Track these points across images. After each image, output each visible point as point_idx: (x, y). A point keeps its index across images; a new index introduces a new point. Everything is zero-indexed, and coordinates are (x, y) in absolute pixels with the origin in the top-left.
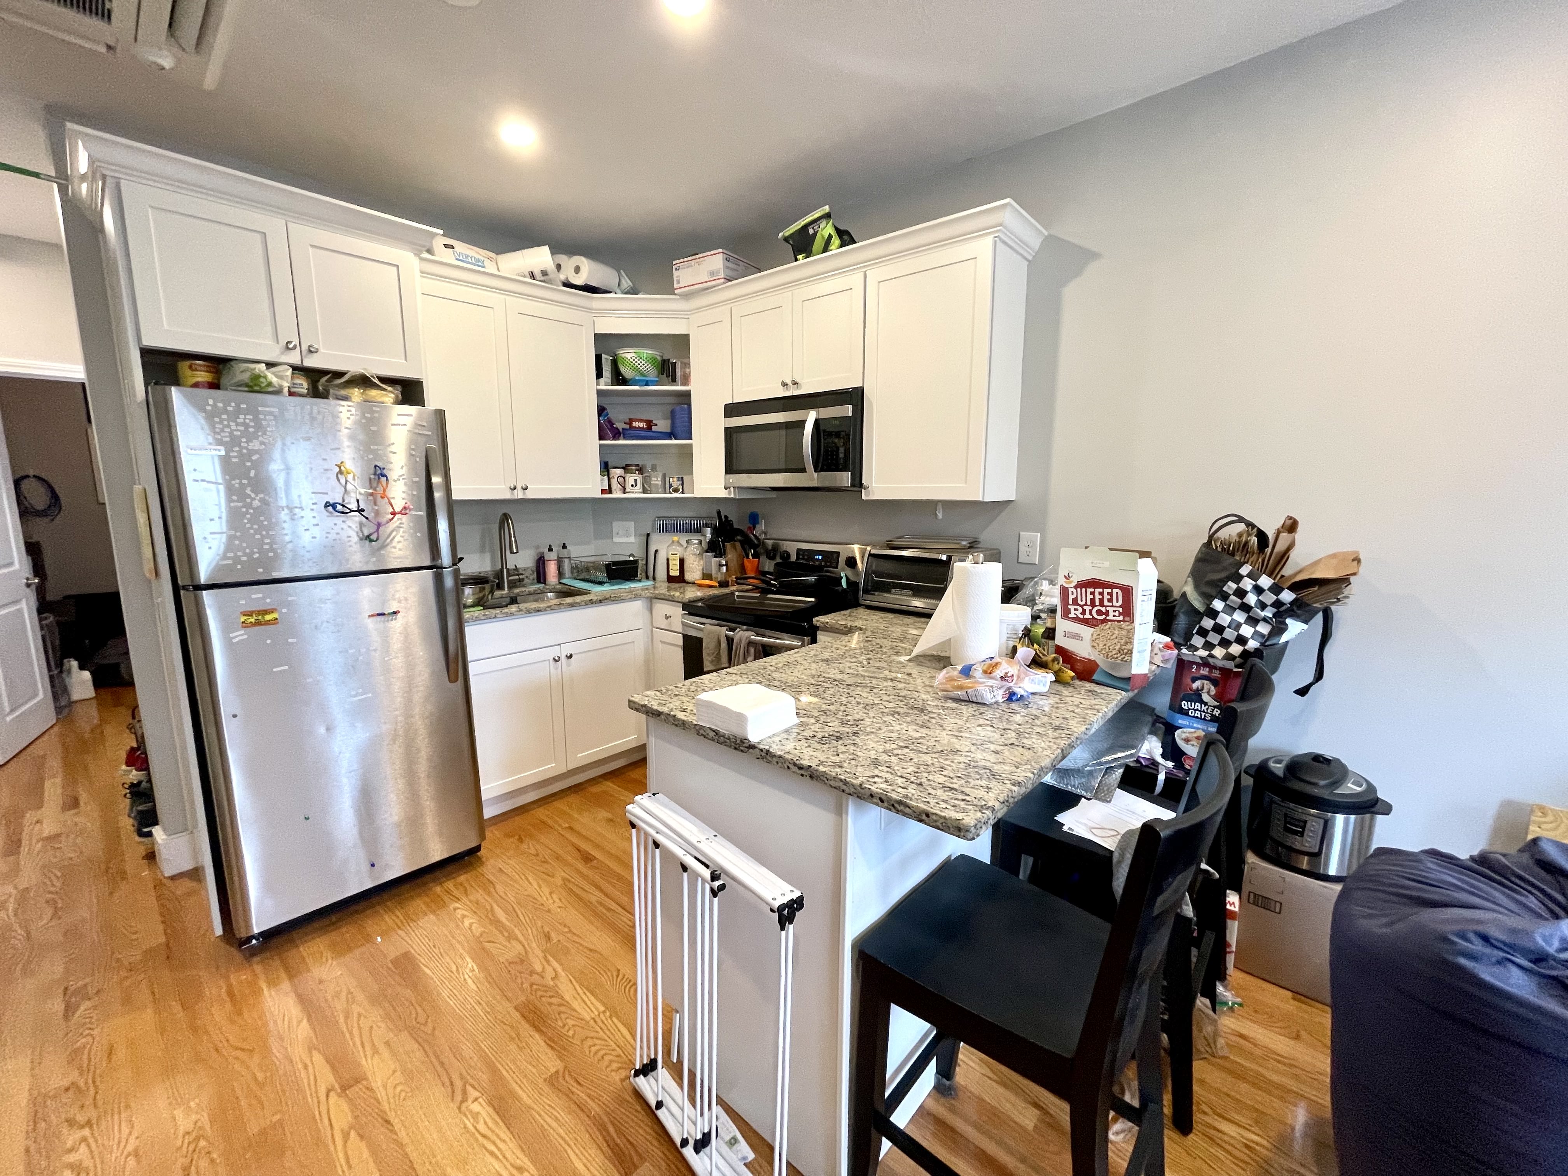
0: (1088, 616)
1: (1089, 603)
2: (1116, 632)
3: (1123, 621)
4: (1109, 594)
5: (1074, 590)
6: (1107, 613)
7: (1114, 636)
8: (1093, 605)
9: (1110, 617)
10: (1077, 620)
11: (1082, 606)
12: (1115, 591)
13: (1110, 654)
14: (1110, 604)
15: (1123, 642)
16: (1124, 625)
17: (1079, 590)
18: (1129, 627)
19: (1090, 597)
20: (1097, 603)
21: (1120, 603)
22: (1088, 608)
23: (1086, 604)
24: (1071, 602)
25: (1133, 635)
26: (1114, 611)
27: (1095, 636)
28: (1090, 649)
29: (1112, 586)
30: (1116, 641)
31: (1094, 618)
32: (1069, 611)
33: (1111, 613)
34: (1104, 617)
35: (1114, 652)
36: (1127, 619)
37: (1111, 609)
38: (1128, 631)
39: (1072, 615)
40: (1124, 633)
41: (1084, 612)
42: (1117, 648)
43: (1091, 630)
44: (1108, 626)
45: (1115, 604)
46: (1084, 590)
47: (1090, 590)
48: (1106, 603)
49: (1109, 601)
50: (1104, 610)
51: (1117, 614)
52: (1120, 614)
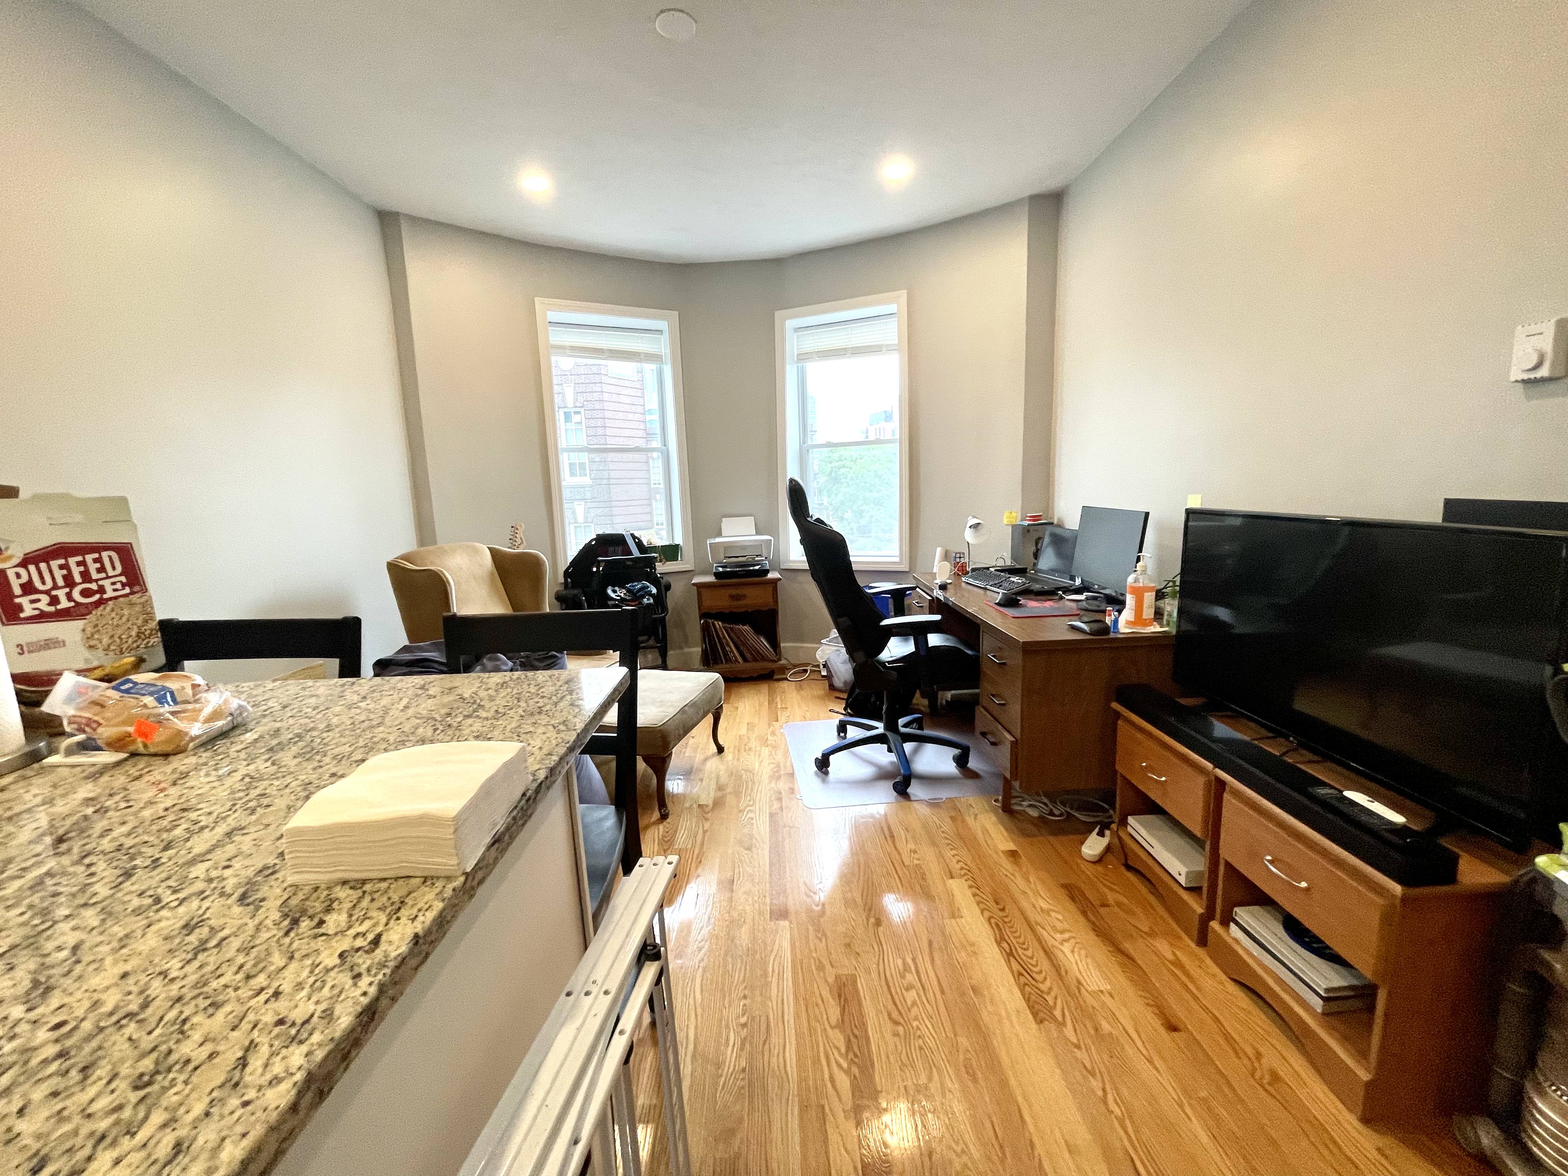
0: (64, 604)
1: (60, 582)
2: (126, 612)
3: (132, 593)
4: (95, 561)
5: (22, 571)
6: (102, 590)
7: (124, 619)
8: (69, 582)
9: (110, 594)
10: (41, 617)
11: (47, 592)
12: (105, 555)
13: (125, 646)
14: (103, 575)
15: (139, 622)
16: (134, 598)
17: (32, 568)
18: (142, 600)
19: (59, 574)
20: (78, 578)
21: (119, 569)
22: (61, 594)
23: (55, 587)
24: (17, 591)
25: (152, 608)
26: (113, 584)
27: (89, 630)
28: (87, 654)
29: (98, 548)
30: (129, 624)
31: (78, 604)
32: (20, 608)
33: (109, 588)
34: (97, 597)
35: (130, 641)
36: (136, 588)
37: (106, 583)
38: (143, 605)
39: (28, 611)
40: (138, 608)
41: (54, 601)
42: (134, 633)
43: (79, 624)
44: (108, 609)
45: (111, 573)
46: (43, 566)
47: (55, 564)
48: (95, 575)
49: (99, 571)
50: (94, 586)
51: (119, 586)
52: (124, 585)
